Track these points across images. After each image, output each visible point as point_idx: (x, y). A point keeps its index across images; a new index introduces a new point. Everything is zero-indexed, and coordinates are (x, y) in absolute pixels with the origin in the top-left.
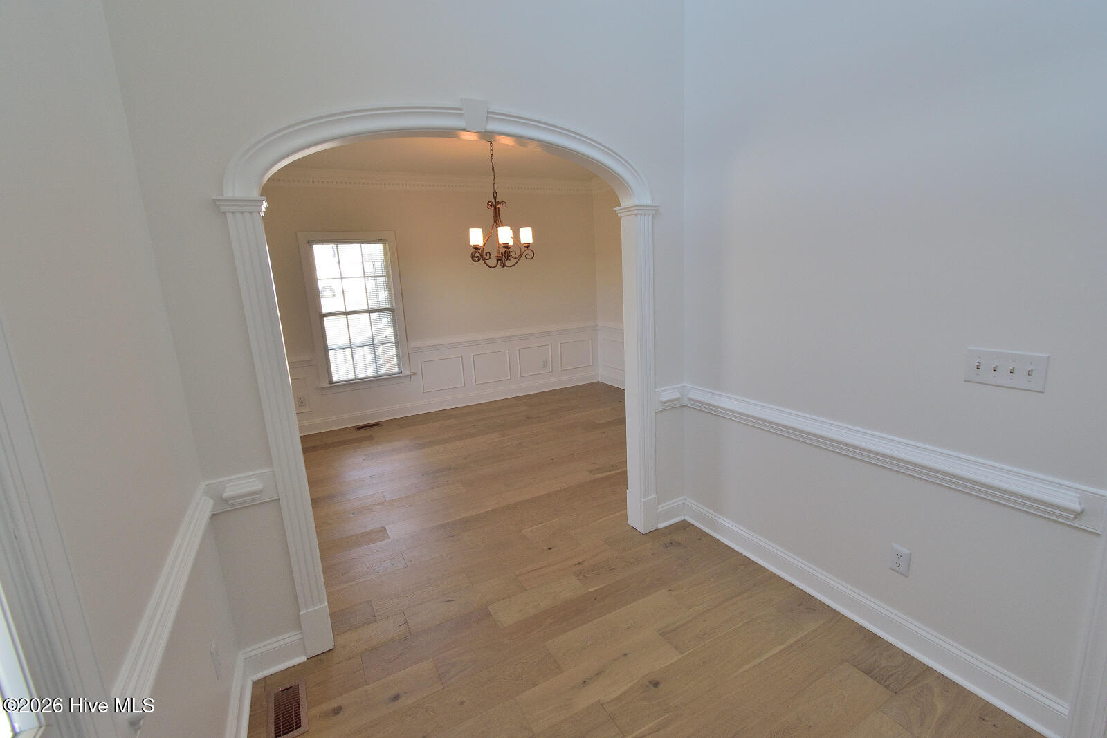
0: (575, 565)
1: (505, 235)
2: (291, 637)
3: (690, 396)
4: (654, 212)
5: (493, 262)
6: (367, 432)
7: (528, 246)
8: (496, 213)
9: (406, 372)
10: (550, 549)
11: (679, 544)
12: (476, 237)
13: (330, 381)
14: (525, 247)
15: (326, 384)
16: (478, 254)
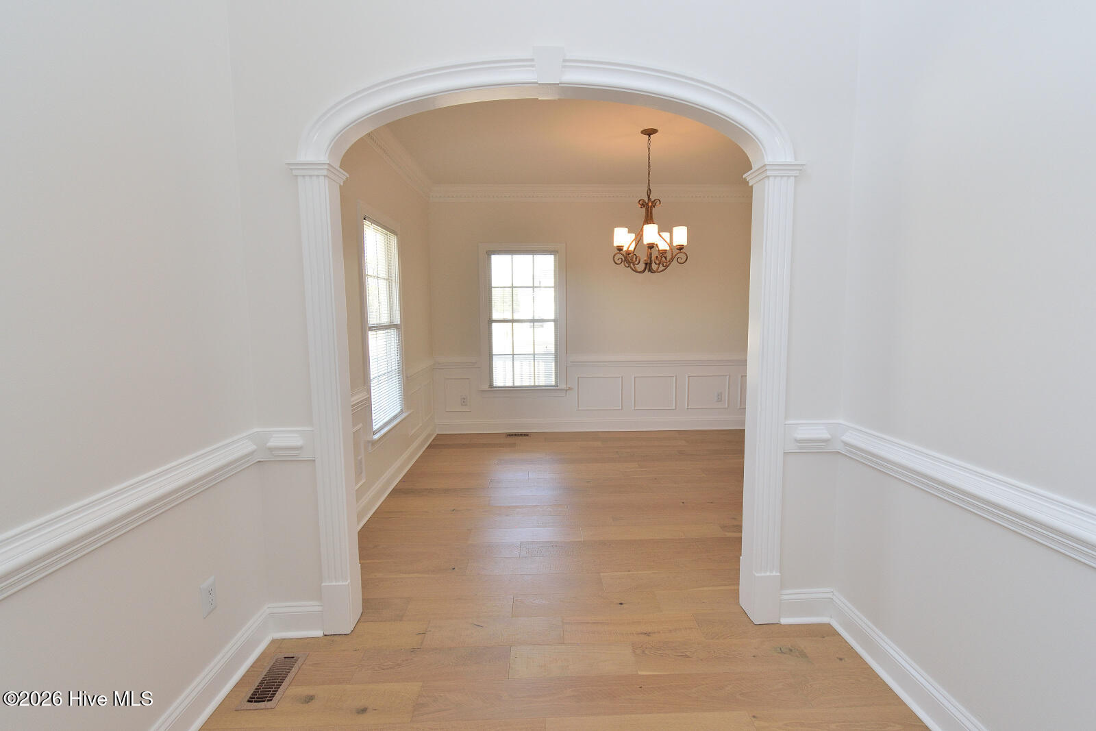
0: (638, 634)
1: (651, 233)
2: (313, 606)
3: (846, 438)
4: (797, 173)
5: (641, 267)
6: (516, 439)
7: (681, 248)
8: (649, 210)
9: (562, 386)
10: (621, 604)
11: (803, 655)
12: (623, 238)
13: (491, 385)
14: (677, 249)
15: (486, 387)
16: (627, 259)
